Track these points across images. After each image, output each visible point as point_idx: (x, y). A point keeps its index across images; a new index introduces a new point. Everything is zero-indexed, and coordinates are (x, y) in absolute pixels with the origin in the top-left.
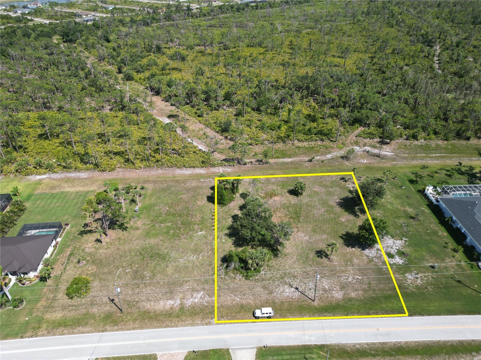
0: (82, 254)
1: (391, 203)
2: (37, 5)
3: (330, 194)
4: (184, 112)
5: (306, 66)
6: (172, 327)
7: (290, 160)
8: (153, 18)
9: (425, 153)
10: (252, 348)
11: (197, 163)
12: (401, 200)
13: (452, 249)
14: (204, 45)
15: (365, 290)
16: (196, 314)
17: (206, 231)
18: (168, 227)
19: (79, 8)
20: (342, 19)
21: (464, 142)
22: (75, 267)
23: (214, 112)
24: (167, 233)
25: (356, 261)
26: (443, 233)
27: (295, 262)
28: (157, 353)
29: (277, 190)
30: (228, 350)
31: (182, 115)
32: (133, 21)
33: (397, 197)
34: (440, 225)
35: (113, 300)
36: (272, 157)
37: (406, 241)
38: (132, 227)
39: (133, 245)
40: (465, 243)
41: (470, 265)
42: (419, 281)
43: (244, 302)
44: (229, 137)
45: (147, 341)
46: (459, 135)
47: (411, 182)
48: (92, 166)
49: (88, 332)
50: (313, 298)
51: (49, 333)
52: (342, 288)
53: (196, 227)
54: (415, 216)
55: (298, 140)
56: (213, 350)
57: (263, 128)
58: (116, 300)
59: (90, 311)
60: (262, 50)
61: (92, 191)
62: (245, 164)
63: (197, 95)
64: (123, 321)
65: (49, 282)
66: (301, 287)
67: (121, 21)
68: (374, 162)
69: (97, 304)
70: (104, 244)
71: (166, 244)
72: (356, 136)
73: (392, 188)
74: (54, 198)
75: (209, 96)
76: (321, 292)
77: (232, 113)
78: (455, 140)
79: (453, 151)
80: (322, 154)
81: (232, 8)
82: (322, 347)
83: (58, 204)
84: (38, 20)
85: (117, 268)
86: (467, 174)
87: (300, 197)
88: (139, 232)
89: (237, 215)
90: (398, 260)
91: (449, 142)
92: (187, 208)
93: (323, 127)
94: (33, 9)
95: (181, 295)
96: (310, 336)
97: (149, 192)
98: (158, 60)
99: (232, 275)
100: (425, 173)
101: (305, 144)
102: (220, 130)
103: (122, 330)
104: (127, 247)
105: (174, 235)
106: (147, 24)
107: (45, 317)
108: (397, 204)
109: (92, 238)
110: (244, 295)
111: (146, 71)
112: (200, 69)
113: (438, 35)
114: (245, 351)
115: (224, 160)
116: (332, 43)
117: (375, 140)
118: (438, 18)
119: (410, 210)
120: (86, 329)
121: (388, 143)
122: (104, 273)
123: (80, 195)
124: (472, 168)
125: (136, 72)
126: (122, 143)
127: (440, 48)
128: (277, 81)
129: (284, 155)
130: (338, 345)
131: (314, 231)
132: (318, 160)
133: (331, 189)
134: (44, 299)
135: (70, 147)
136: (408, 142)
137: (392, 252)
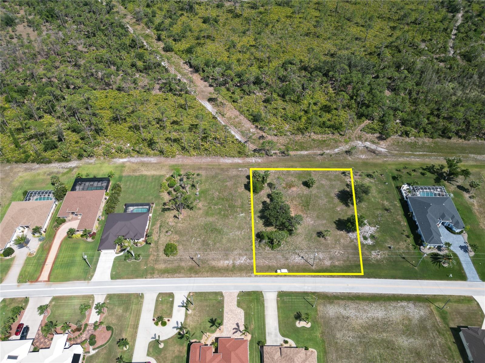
0: (168, 226)
1: (374, 197)
3: (332, 187)
4: (222, 95)
6: (229, 277)
7: (305, 153)
9: (411, 151)
10: (275, 292)
11: (236, 153)
12: (383, 195)
13: (406, 235)
15: (344, 261)
16: (242, 270)
17: (245, 214)
18: (220, 208)
21: (445, 141)
22: (165, 235)
23: (246, 96)
24: (220, 213)
25: (342, 241)
26: (404, 223)
27: (303, 240)
28: (223, 291)
29: (295, 181)
30: (261, 292)
31: (220, 98)
33: (380, 192)
34: (404, 217)
35: (192, 258)
36: (293, 149)
37: (378, 228)
39: (199, 221)
41: (415, 248)
42: (379, 256)
43: (270, 264)
44: (259, 127)
45: (216, 284)
47: (394, 178)
48: (158, 152)
49: (182, 277)
50: (312, 264)
51: (160, 276)
52: (331, 259)
54: (388, 209)
55: (314, 132)
56: (253, 291)
58: (195, 259)
59: (180, 264)
61: (163, 176)
62: (271, 156)
64: (200, 272)
65: (152, 245)
66: (306, 256)
68: (371, 158)
69: (183, 261)
70: (180, 219)
71: (220, 222)
72: (361, 131)
73: (378, 184)
74: (138, 180)
76: (317, 261)
77: (261, 98)
79: (435, 148)
80: (332, 148)
82: (314, 293)
85: (192, 238)
86: (437, 173)
87: (311, 189)
88: (201, 211)
89: (265, 202)
90: (370, 242)
91: (434, 140)
92: (231, 194)
93: (335, 120)
95: (233, 258)
96: (308, 287)
97: (203, 179)
98: (192, 23)
99: (263, 247)
101: (320, 137)
102: (252, 119)
103: (201, 277)
104: (195, 222)
105: (224, 215)
107: (156, 267)
108: (378, 198)
109: (171, 214)
110: (271, 260)
111: (183, 40)
114: (271, 293)
115: (255, 150)
117: (375, 135)
119: (386, 203)
120: (181, 275)
121: (385, 139)
122: (183, 241)
125: (174, 41)
126: (176, 130)
127: (463, 16)
129: (302, 147)
130: (323, 293)
131: (318, 217)
132: (328, 154)
133: (333, 183)
134: (152, 256)
135: (138, 133)
136: (401, 139)
137: (367, 235)
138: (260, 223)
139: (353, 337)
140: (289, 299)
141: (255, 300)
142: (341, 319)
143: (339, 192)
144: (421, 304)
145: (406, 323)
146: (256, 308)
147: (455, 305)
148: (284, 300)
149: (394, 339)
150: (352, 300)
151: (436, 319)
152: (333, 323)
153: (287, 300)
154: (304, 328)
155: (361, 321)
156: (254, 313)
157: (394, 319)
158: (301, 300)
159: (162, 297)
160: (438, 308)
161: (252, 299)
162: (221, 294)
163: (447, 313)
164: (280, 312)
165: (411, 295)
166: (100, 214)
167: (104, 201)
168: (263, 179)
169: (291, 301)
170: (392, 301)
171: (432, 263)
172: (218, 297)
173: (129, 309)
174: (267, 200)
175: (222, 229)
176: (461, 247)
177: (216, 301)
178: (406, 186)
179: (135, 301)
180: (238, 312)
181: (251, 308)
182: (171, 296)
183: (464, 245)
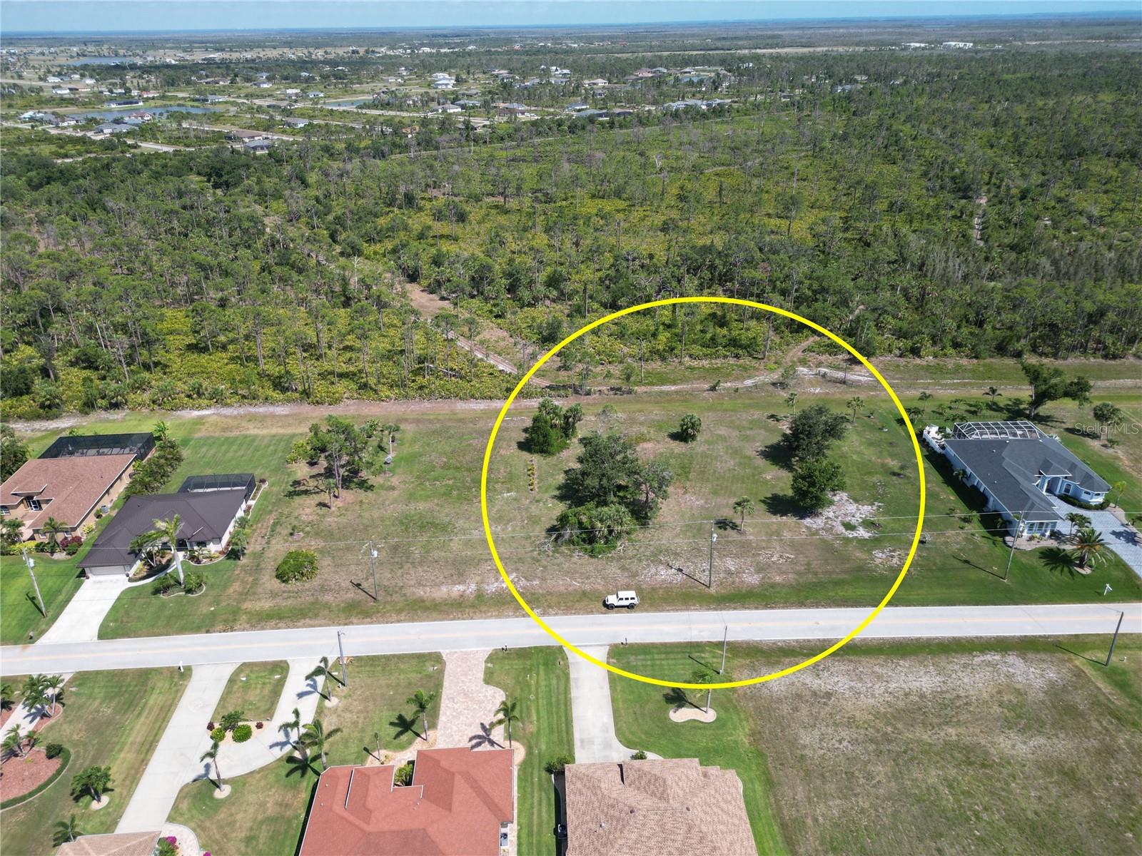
0: (296, 523)
1: (859, 453)
2: (142, 117)
3: (747, 439)
4: (469, 310)
5: (711, 232)
6: (464, 619)
7: (673, 388)
8: (394, 145)
9: (932, 379)
10: (602, 645)
11: (497, 391)
12: (879, 449)
13: (960, 518)
14: (502, 194)
15: (799, 573)
16: (504, 604)
17: (517, 492)
18: (448, 485)
19: (233, 124)
20: (790, 148)
21: (1010, 362)
22: (286, 541)
23: (526, 309)
24: (448, 494)
25: (786, 534)
26: (948, 496)
27: (678, 535)
28: (442, 651)
29: (649, 433)
30: (561, 647)
31: (464, 314)
33: (870, 444)
34: (945, 486)
35: (358, 585)
36: (640, 383)
38: (382, 487)
39: (386, 510)
40: (984, 507)
41: (991, 542)
42: (895, 560)
43: (588, 587)
45: (422, 637)
46: (1001, 349)
48: (297, 395)
49: (320, 626)
50: (707, 584)
51: (253, 626)
52: (759, 570)
53: (498, 486)
54: (898, 471)
55: (691, 356)
56: (535, 647)
57: (624, 336)
58: (365, 585)
59: (320, 598)
60: (621, 204)
61: (302, 434)
62: (588, 393)
63: (493, 280)
64: (378, 612)
65: (244, 560)
66: (688, 567)
67: (327, 150)
68: (836, 392)
69: (331, 590)
70: (333, 509)
71: (447, 510)
72: (804, 351)
73: (865, 431)
74: (232, 443)
75: (518, 280)
76: (722, 575)
77: (562, 312)
78: (991, 357)
79: (989, 373)
80: (737, 379)
81: (559, 125)
82: (720, 645)
83: (240, 453)
84: (148, 146)
85: (362, 541)
86: (1008, 410)
87: (691, 444)
88: (396, 493)
89: (574, 470)
90: (863, 533)
91: (982, 362)
93: (739, 335)
94: (137, 125)
95: (478, 578)
96: (700, 631)
97: (409, 436)
99: (566, 551)
100: (928, 406)
101: (705, 363)
102: (538, 339)
103: (379, 622)
104: (376, 514)
105: (459, 497)
106: (383, 156)
107: (244, 607)
108: (870, 454)
109: (311, 501)
110: (588, 578)
111: (386, 241)
112: (497, 235)
113: (986, 178)
114: (589, 649)
115: (547, 387)
116: (767, 192)
117: (840, 357)
118: (992, 146)
119: (893, 463)
120: (317, 622)
122: (336, 549)
123: (280, 441)
124: (1018, 402)
125: (366, 242)
126: (350, 359)
127: (989, 201)
128: (651, 257)
129: (663, 380)
130: (747, 643)
131: (715, 493)
132: (728, 389)
133: (749, 432)
134: (238, 584)
135: (251, 365)
136: (902, 361)
137: (854, 521)
138: (561, 508)
139: (854, 742)
140: (645, 660)
141: (542, 668)
142: (807, 698)
143: (766, 447)
144: (1043, 656)
145: (1010, 701)
146: (543, 683)
148: (628, 663)
149: (983, 742)
151: (1099, 689)
152: (786, 709)
153: (640, 663)
154: (696, 724)
155: (871, 701)
156: (537, 694)
157: (972, 693)
158: (681, 662)
159: (251, 671)
160: (1096, 664)
161: (532, 665)
162: (437, 658)
163: (1124, 672)
164: (619, 689)
165: (1005, 638)
166: (107, 502)
167: (126, 480)
168: (567, 423)
169: (652, 666)
170: (956, 652)
171: (1047, 570)
172: (428, 664)
173: (137, 705)
174: (577, 466)
175: (449, 523)
176: (1117, 535)
177: (419, 676)
178: (935, 429)
179: (161, 685)
180: (486, 696)
181: (529, 686)
182: (281, 668)
183: (1122, 529)
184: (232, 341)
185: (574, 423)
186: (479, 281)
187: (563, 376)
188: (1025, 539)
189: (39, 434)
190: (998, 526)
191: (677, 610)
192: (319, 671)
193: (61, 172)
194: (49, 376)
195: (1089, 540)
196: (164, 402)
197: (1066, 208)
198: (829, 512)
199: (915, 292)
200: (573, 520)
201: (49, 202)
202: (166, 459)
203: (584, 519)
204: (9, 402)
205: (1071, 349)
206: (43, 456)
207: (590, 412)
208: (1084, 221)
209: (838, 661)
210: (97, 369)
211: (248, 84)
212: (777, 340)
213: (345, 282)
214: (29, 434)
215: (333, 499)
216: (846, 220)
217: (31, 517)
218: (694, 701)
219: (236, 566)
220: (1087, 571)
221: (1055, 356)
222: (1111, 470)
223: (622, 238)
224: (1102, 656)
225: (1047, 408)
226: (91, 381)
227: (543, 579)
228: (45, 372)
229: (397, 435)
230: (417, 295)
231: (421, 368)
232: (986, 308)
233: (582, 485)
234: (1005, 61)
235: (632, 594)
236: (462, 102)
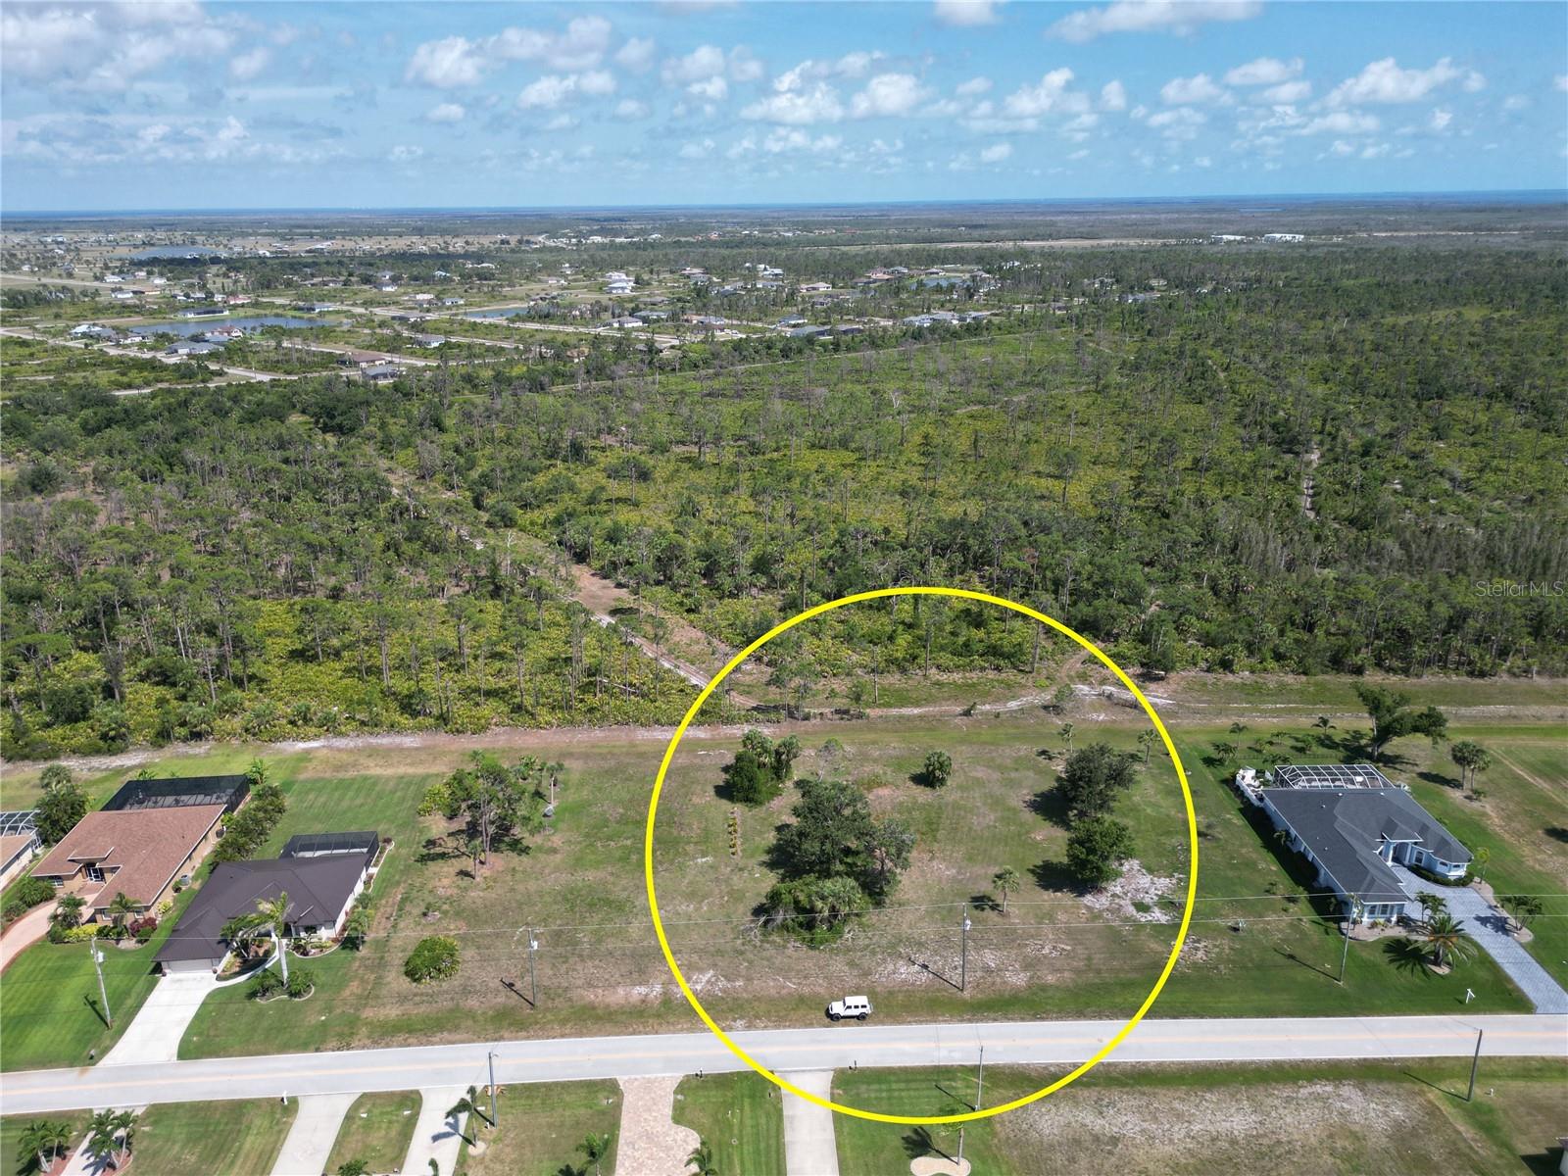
0: (431, 899)
2: (229, 332)
3: (1011, 784)
4: (654, 603)
5: (964, 497)
6: (646, 1034)
7: (916, 711)
8: (557, 373)
9: (1249, 702)
10: (824, 1070)
13: (1283, 896)
14: (696, 443)
15: (1077, 971)
17: (715, 856)
18: (625, 847)
19: (347, 343)
20: (1066, 380)
21: (1347, 679)
22: (418, 924)
23: (726, 601)
25: (1061, 916)
26: (1269, 865)
27: (922, 918)
28: (618, 1077)
29: (885, 773)
31: (647, 608)
32: (499, 378)
33: (1169, 792)
34: (1264, 851)
35: (511, 985)
36: (874, 704)
37: (1180, 880)
38: (540, 849)
39: (545, 882)
40: (1315, 884)
41: (1322, 929)
42: (1200, 954)
43: (806, 990)
44: (766, 659)
45: (593, 1057)
46: (1337, 663)
47: (1209, 761)
48: (432, 721)
49: (463, 1042)
50: (960, 985)
51: (375, 1042)
52: (1026, 967)
53: (690, 848)
54: (1205, 830)
55: (938, 667)
56: (739, 1074)
57: (852, 639)
58: (518, 985)
59: (461, 1004)
60: (850, 457)
61: (437, 775)
62: (807, 718)
63: (684, 562)
64: (537, 1023)
65: (363, 951)
66: (935, 962)
67: (469, 379)
68: (1124, 720)
69: (476, 992)
70: (478, 879)
71: (624, 882)
72: (1083, 663)
73: (1162, 774)
74: (348, 788)
75: (715, 563)
76: (979, 974)
77: (772, 604)
78: (1326, 673)
79: (1321, 695)
80: (997, 700)
81: (769, 348)
82: (974, 1070)
83: (359, 801)
84: (237, 373)
85: (515, 925)
86: (1346, 747)
87: (940, 791)
88: (558, 857)
89: (787, 826)
90: (1159, 916)
91: (1313, 679)
92: (669, 810)
93: (1001, 639)
94: (222, 344)
95: (664, 977)
96: (951, 1051)
97: (575, 777)
98: (577, 479)
99: (778, 940)
100: (1243, 741)
101: (957, 677)
103: (538, 1037)
104: (532, 886)
106: (539, 387)
107: (363, 1016)
108: (1168, 807)
109: (449, 868)
110: (805, 977)
111: (547, 506)
112: (690, 500)
113: (1318, 424)
114: (807, 1077)
115: (754, 709)
116: (1036, 441)
117: (1130, 671)
118: (1327, 381)
120: (458, 1037)
121: (1162, 679)
122: (485, 936)
123: (409, 784)
124: (1358, 735)
125: (521, 507)
126: (500, 671)
127: (1322, 456)
128: (887, 531)
129: (903, 700)
130: (1011, 1067)
131: (971, 859)
132: (987, 713)
133: (1013, 775)
134: (356, 983)
135: (373, 679)
136: (1210, 678)
137: (1147, 900)
138: (770, 880)
140: (881, 1091)
141: (747, 1102)
142: (1088, 1144)
143: (1036, 795)
144: (1387, 1086)
145: (1344, 1148)
146: (748, 1122)
147: (1517, 1086)
148: (858, 1094)
150: (1125, 1085)
151: (1459, 1133)
152: (1059, 1160)
153: (873, 1095)
155: (1169, 1149)
156: (741, 1138)
157: (1296, 1137)
158: (926, 1093)
159: (374, 1105)
160: (1455, 1098)
161: (734, 1097)
162: (611, 1087)
163: (1491, 1111)
164: (846, 1130)
165: (1340, 1061)
166: (188, 871)
167: (213, 841)
168: (779, 761)
169: (889, 1098)
170: (1277, 1082)
171: (1393, 967)
172: (600, 1096)
173: (229, 1150)
174: (794, 821)
175: (628, 900)
176: (1484, 921)
177: (590, 1111)
178: (1251, 773)
179: (259, 1122)
180: (675, 1140)
181: (731, 1126)
182: (411, 1101)
183: (1489, 913)
184: (346, 647)
185: (788, 761)
186: (667, 562)
187: (774, 694)
188: (1365, 927)
189: (98, 775)
190: (1331, 908)
191: (921, 1022)
192: (463, 1106)
193: (126, 411)
194: (113, 696)
195: (1444, 930)
196: (260, 731)
197: (1421, 469)
198: (1115, 887)
199: (1225, 583)
200: (787, 898)
201: (110, 452)
202: (266, 811)
203: (802, 897)
204: (60, 731)
205: (1426, 663)
206: (106, 808)
207: (809, 743)
208: (1447, 485)
209: (1127, 1093)
210: (174, 685)
211: (366, 287)
212: (1050, 647)
213: (495, 567)
214: (85, 774)
215: (478, 866)
216: (1138, 480)
217: (91, 891)
218: (942, 1147)
219: (354, 959)
220: (1444, 970)
221: (1406, 672)
222: (1474, 831)
223: (851, 504)
224: (1462, 1087)
225: (1394, 746)
226: (168, 701)
227: (749, 979)
228: (108, 691)
229: (560, 777)
230: (588, 584)
231: (591, 683)
232: (1316, 607)
233: (799, 849)
234: (1346, 261)
235: (863, 1000)
236: (643, 313)
